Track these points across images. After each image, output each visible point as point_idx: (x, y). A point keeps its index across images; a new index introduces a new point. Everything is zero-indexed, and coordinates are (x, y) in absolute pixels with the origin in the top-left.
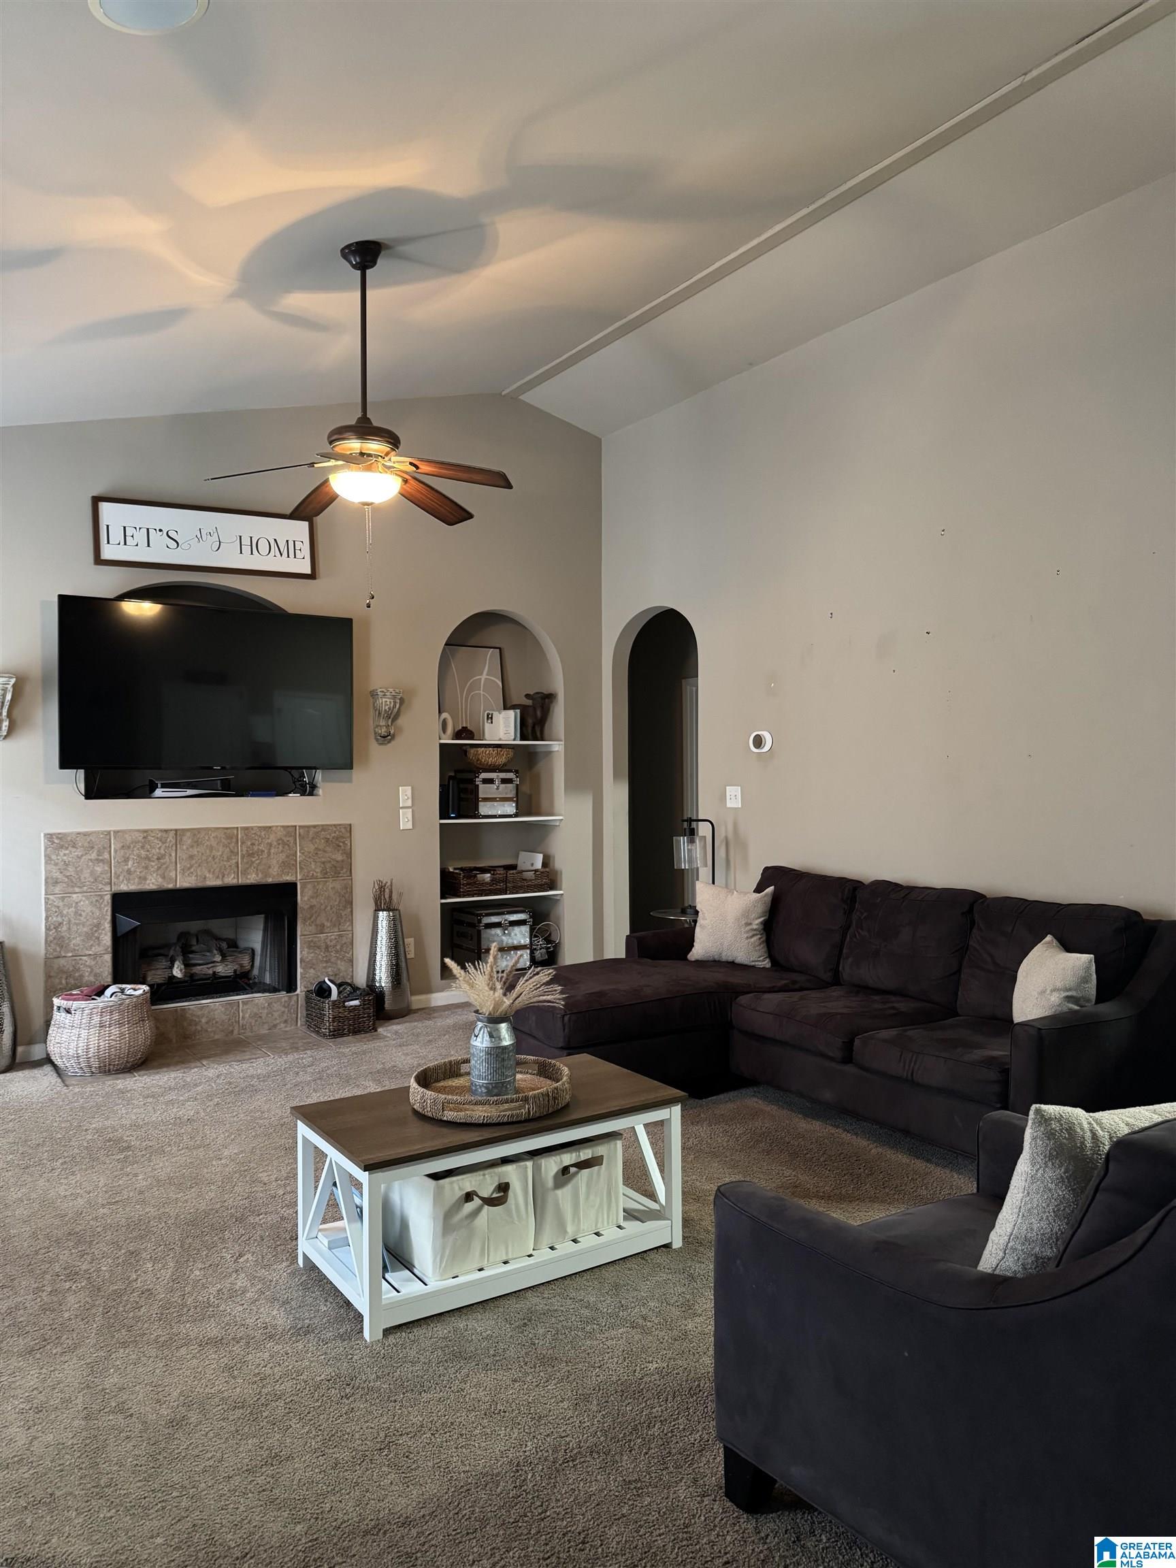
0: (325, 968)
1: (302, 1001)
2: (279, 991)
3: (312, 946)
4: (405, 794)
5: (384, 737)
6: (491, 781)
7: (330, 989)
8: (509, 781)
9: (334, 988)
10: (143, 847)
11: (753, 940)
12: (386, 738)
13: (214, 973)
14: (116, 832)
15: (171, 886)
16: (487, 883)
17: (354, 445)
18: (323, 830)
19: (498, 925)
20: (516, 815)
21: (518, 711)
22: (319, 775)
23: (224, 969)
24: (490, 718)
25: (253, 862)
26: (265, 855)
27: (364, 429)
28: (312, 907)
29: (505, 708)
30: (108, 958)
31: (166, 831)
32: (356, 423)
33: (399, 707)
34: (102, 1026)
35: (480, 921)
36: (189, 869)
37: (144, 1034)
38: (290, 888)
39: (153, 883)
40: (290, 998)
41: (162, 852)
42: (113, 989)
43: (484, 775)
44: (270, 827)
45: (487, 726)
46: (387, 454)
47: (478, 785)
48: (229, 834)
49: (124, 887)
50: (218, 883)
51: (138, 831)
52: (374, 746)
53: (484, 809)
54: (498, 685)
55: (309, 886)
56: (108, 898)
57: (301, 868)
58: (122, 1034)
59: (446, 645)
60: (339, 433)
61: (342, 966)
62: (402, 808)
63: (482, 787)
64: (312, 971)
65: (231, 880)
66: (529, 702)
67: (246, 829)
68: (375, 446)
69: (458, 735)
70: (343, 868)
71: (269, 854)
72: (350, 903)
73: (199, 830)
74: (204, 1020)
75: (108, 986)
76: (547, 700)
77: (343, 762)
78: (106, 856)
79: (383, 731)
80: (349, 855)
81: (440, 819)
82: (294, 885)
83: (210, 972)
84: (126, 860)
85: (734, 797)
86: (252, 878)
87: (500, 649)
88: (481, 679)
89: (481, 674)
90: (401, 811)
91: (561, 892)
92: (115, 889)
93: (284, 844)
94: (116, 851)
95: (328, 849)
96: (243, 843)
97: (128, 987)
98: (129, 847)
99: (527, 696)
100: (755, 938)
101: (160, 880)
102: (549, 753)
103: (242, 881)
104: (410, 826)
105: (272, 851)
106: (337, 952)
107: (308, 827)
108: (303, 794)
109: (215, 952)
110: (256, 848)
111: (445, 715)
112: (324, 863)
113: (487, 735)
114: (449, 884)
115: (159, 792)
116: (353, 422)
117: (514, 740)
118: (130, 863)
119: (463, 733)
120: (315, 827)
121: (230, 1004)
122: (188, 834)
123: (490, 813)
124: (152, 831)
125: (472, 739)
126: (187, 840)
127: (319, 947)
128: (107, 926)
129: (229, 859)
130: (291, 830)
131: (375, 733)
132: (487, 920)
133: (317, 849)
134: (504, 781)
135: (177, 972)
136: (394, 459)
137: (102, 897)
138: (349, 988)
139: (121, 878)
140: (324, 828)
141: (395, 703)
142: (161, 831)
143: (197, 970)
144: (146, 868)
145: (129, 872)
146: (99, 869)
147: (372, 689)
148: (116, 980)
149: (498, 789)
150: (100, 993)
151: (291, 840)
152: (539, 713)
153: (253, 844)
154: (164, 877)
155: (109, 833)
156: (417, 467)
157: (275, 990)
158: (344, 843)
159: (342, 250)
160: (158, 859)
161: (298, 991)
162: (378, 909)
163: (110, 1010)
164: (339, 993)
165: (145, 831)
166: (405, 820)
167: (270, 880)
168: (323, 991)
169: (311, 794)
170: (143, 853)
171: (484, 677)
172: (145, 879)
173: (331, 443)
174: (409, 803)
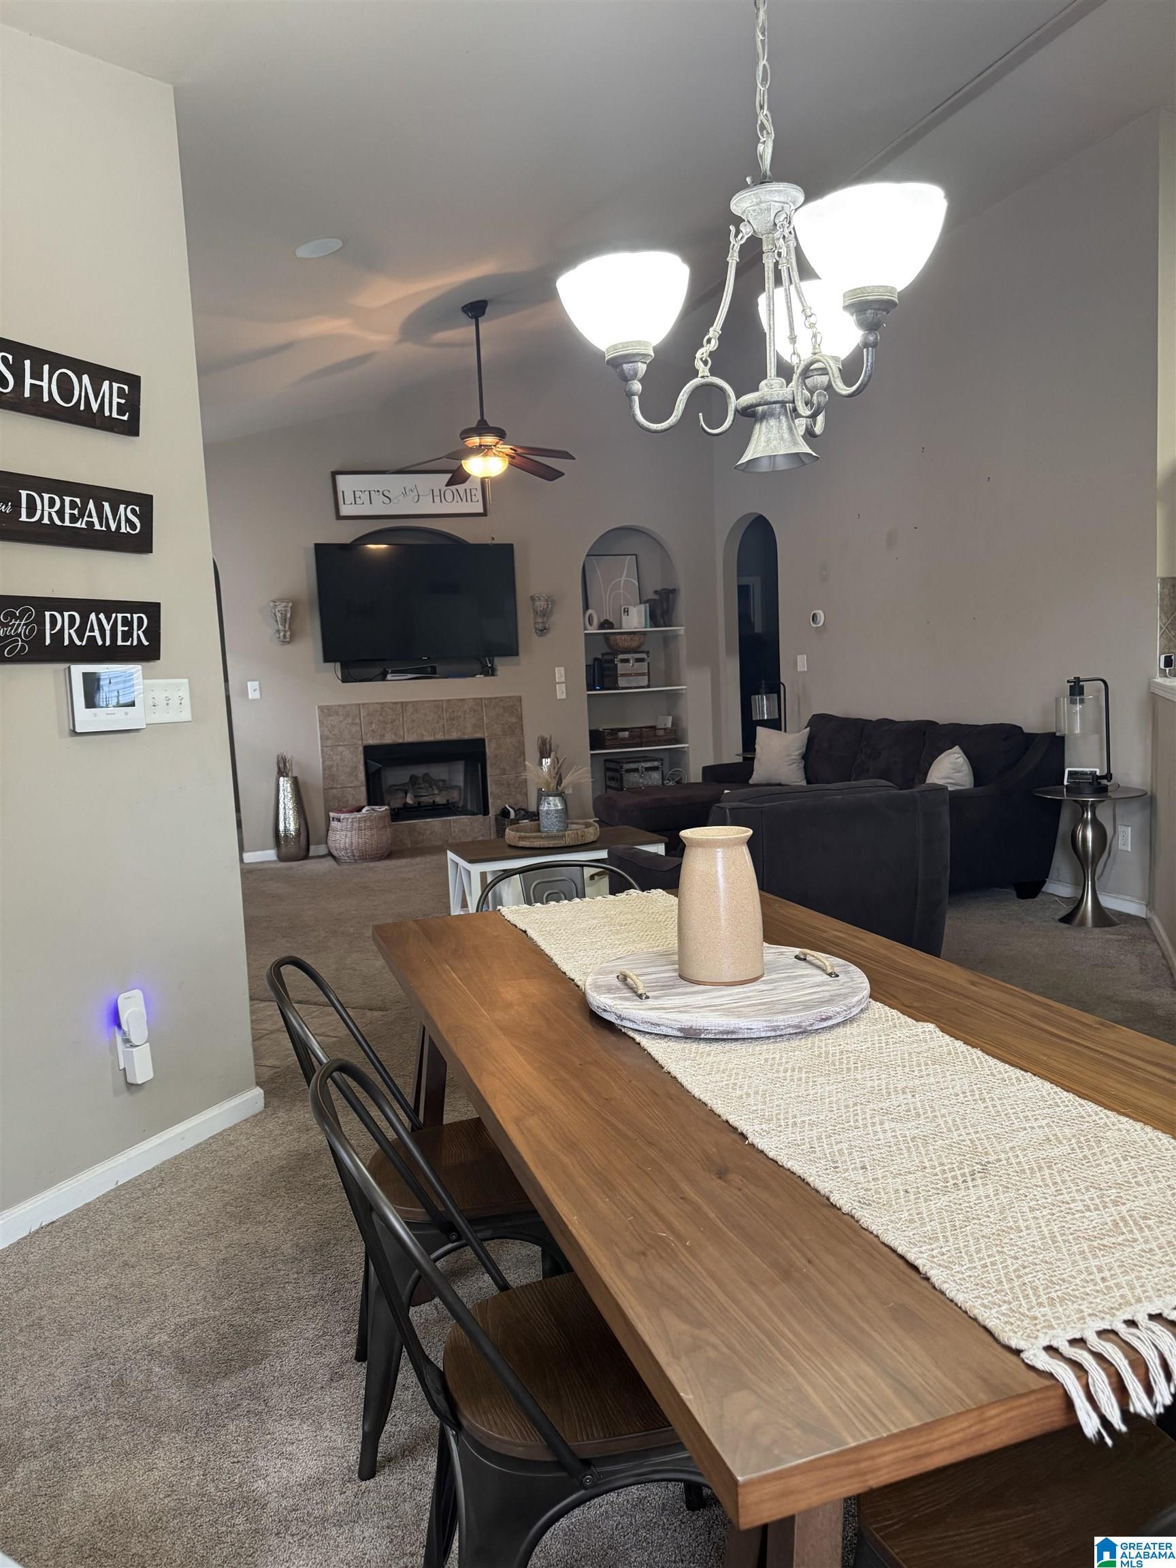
0: (508, 799)
1: (493, 822)
2: (477, 814)
3: (499, 783)
4: (560, 673)
5: (542, 631)
6: (627, 661)
7: (509, 812)
8: (642, 660)
9: (512, 812)
10: (381, 715)
11: (792, 767)
12: (543, 631)
13: (434, 801)
14: (364, 704)
15: (401, 741)
16: (626, 739)
17: (475, 441)
18: (501, 700)
19: (636, 770)
20: (649, 686)
21: (648, 605)
22: (497, 660)
23: (440, 800)
24: (626, 611)
25: (454, 724)
26: (462, 719)
27: (482, 428)
28: (496, 756)
29: (640, 603)
30: (364, 789)
31: (396, 703)
32: (478, 425)
33: (552, 607)
34: (360, 829)
35: (622, 767)
36: (412, 729)
37: (387, 835)
38: (480, 743)
39: (389, 739)
40: (485, 819)
41: (394, 717)
42: (367, 808)
43: (621, 657)
44: (464, 700)
45: (624, 617)
46: (497, 443)
47: (616, 665)
48: (437, 705)
49: (371, 742)
50: (431, 739)
51: (377, 703)
52: (535, 638)
53: (622, 682)
54: (635, 585)
55: (494, 741)
56: (361, 749)
57: (487, 728)
58: (372, 835)
59: (587, 555)
60: (467, 433)
61: (519, 797)
62: (558, 683)
63: (620, 665)
64: (499, 801)
65: (440, 737)
66: (656, 597)
67: (448, 701)
68: (489, 440)
69: (601, 626)
70: (516, 728)
71: (465, 718)
72: (524, 753)
73: (417, 702)
74: (428, 832)
75: (364, 807)
76: (671, 595)
77: (511, 650)
78: (358, 721)
79: (540, 626)
80: (521, 719)
81: (588, 690)
82: (483, 740)
83: (431, 801)
84: (371, 723)
85: (802, 663)
86: (454, 736)
87: (636, 555)
88: (620, 581)
89: (621, 577)
90: (557, 686)
91: (686, 745)
92: (365, 743)
93: (474, 711)
94: (364, 717)
95: (506, 715)
96: (446, 711)
97: (376, 808)
98: (372, 715)
99: (656, 592)
100: (795, 765)
101: (393, 737)
102: (675, 636)
103: (448, 737)
104: (564, 696)
105: (467, 716)
106: (516, 788)
107: (490, 699)
108: (486, 674)
109: (434, 787)
110: (455, 714)
111: (589, 612)
112: (503, 724)
113: (624, 626)
114: (597, 740)
115: (389, 677)
116: (474, 425)
117: (645, 627)
118: (374, 725)
119: (605, 624)
120: (495, 698)
121: (444, 821)
122: (410, 705)
123: (627, 686)
124: (386, 703)
125: (612, 628)
126: (410, 709)
127: (503, 784)
128: (362, 768)
129: (438, 722)
130: (479, 701)
131: (536, 628)
132: (626, 766)
133: (497, 714)
134: (638, 660)
135: (409, 800)
136: (500, 446)
137: (357, 748)
138: (523, 812)
139: (369, 735)
140: (502, 699)
141: (548, 605)
142: (392, 703)
143: (423, 799)
144: (384, 729)
145: (373, 731)
146: (354, 729)
147: (531, 594)
148: (369, 804)
149: (633, 666)
150: (359, 810)
151: (480, 708)
152: (665, 605)
153: (453, 712)
154: (396, 735)
155: (359, 705)
156: (515, 451)
157: (474, 814)
158: (516, 709)
159: (463, 308)
160: (392, 722)
161: (490, 815)
162: (542, 756)
163: (365, 819)
164: (516, 815)
165: (382, 703)
166: (561, 692)
167: (466, 737)
168: (505, 813)
169: (493, 675)
170: (381, 719)
171: (623, 578)
172: (384, 736)
173: (463, 439)
174: (563, 679)
